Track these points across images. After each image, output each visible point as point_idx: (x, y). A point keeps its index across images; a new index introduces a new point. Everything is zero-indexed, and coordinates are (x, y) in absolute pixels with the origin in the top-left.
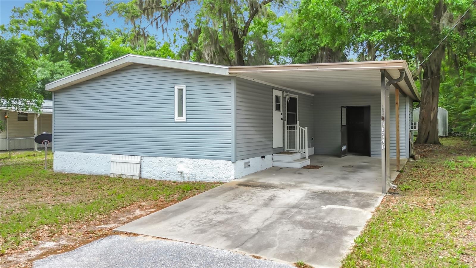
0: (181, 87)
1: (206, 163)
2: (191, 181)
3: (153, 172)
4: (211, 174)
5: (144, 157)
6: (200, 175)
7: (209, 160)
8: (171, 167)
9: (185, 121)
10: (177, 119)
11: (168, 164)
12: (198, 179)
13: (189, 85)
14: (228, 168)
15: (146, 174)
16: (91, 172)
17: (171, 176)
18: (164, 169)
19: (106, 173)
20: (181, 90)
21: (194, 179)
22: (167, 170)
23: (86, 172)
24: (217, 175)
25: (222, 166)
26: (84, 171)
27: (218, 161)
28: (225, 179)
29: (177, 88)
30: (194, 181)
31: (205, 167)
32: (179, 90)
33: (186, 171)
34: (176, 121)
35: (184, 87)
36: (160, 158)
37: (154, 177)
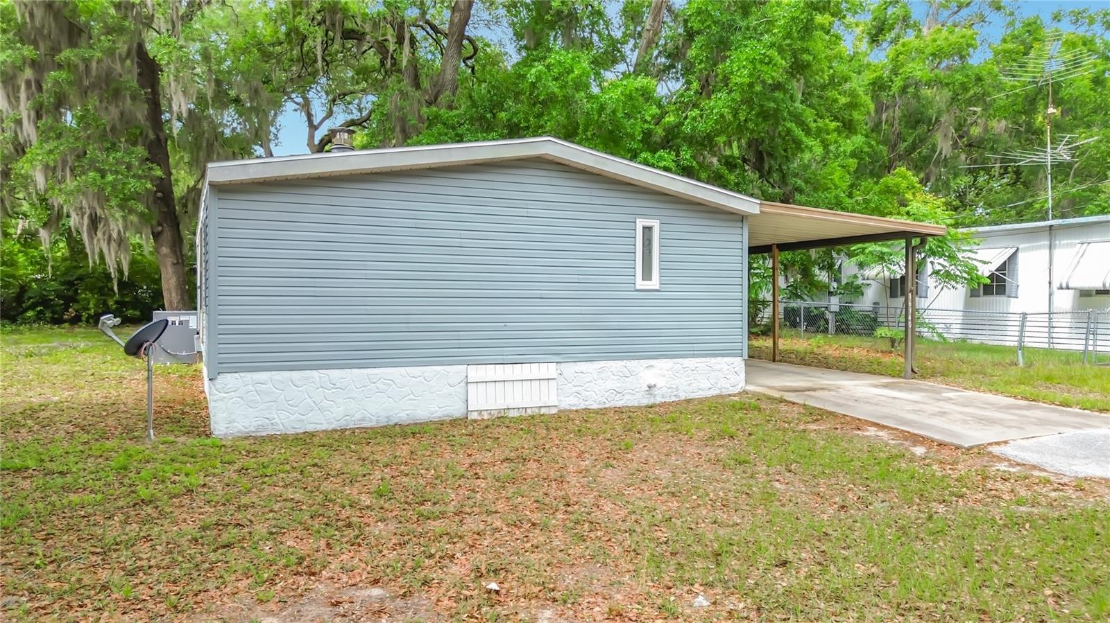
0: (648, 223)
1: (698, 365)
2: (668, 400)
3: (584, 393)
4: (705, 384)
5: (563, 364)
6: (687, 387)
7: (703, 359)
8: (627, 379)
9: (657, 287)
10: (640, 284)
11: (621, 374)
12: (683, 396)
13: (666, 220)
14: (736, 370)
15: (565, 399)
16: (388, 417)
17: (627, 397)
18: (610, 384)
19: (445, 413)
20: (648, 230)
21: (675, 396)
22: (618, 385)
23: (371, 420)
24: (717, 383)
25: (726, 367)
26: (363, 420)
27: (719, 359)
28: (731, 388)
29: (641, 223)
30: (674, 399)
31: (695, 372)
32: (644, 228)
33: (660, 382)
34: (638, 287)
35: (655, 224)
36: (602, 364)
37: (586, 403)
